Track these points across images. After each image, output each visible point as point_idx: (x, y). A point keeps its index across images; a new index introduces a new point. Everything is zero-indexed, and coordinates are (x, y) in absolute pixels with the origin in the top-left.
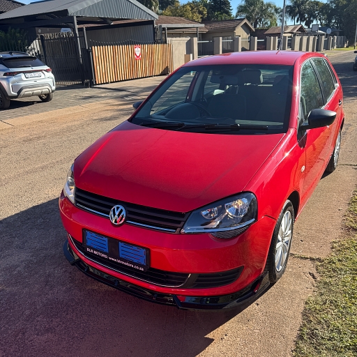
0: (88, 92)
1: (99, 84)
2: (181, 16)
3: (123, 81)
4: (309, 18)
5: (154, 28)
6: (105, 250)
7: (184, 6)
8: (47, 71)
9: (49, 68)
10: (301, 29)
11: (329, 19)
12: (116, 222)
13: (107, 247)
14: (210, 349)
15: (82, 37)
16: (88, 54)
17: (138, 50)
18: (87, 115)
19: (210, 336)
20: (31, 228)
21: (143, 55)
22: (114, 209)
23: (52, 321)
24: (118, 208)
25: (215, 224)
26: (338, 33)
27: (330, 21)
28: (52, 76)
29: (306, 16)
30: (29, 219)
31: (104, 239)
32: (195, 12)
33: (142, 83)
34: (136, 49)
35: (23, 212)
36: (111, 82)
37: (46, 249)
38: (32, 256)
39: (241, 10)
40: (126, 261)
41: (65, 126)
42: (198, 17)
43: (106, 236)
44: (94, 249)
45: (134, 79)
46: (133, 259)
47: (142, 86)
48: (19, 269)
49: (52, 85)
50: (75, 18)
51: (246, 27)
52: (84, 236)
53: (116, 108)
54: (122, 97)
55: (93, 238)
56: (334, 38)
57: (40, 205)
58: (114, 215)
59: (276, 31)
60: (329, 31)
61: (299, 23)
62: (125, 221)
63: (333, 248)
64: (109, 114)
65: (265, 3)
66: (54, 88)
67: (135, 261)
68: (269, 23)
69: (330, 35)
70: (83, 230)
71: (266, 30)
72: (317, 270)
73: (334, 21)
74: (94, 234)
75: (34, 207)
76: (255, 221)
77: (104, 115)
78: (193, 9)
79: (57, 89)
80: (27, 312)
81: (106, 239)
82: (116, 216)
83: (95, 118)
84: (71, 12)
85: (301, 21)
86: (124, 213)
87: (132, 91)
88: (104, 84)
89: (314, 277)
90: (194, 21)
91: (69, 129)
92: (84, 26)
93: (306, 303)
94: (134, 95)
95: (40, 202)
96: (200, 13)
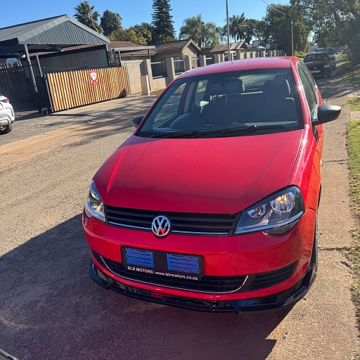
0: (48, 120)
1: (57, 111)
2: (126, 40)
3: (81, 106)
4: (248, 36)
5: (107, 53)
6: (149, 266)
7: (127, 31)
8: (4, 101)
9: (6, 98)
10: (244, 46)
11: (266, 35)
12: (160, 233)
13: (152, 262)
14: (276, 349)
15: (35, 65)
16: (43, 82)
17: (94, 75)
18: (53, 142)
19: (270, 337)
20: (38, 261)
21: (99, 80)
22: (156, 221)
23: (98, 351)
24: (160, 219)
25: (265, 221)
26: (276, 48)
27: (267, 37)
28: (10, 106)
29: (245, 34)
30: (31, 252)
31: (149, 253)
32: (140, 36)
33: (103, 106)
34: (92, 74)
35: (22, 245)
36: (70, 109)
37: (64, 279)
38: (51, 289)
39: (184, 31)
40: (175, 273)
41: (34, 155)
42: (142, 40)
43: (150, 250)
44: (136, 267)
45: (92, 104)
46: (184, 270)
47: (103, 110)
48: (40, 304)
49: (11, 116)
50: (26, 46)
51: (192, 47)
52: (123, 254)
53: (82, 132)
54: (86, 122)
55: (134, 255)
56: (273, 52)
57: (39, 236)
58: (158, 226)
59: (221, 49)
60: (268, 46)
61: (239, 40)
62: (170, 232)
63: (353, 236)
64: (78, 140)
65: (206, 23)
66: (13, 118)
67: (186, 271)
68: (212, 42)
69: (270, 50)
70: (121, 248)
71: (211, 49)
72: (347, 258)
73: (271, 37)
74: (135, 251)
75: (32, 239)
76: (303, 213)
77: (73, 140)
78: (137, 33)
79: (16, 119)
80: (68, 347)
81: (151, 253)
82: (160, 227)
83: (64, 144)
84: (21, 40)
85: (241, 38)
86: (168, 223)
87: (94, 114)
88: (63, 110)
89: (347, 265)
90: (140, 44)
91: (40, 158)
92: (37, 54)
93: (352, 290)
94: (97, 119)
95: (38, 233)
96: (145, 36)
